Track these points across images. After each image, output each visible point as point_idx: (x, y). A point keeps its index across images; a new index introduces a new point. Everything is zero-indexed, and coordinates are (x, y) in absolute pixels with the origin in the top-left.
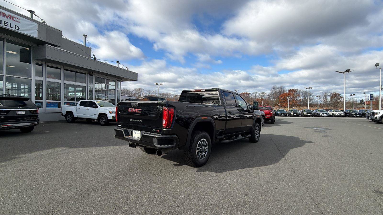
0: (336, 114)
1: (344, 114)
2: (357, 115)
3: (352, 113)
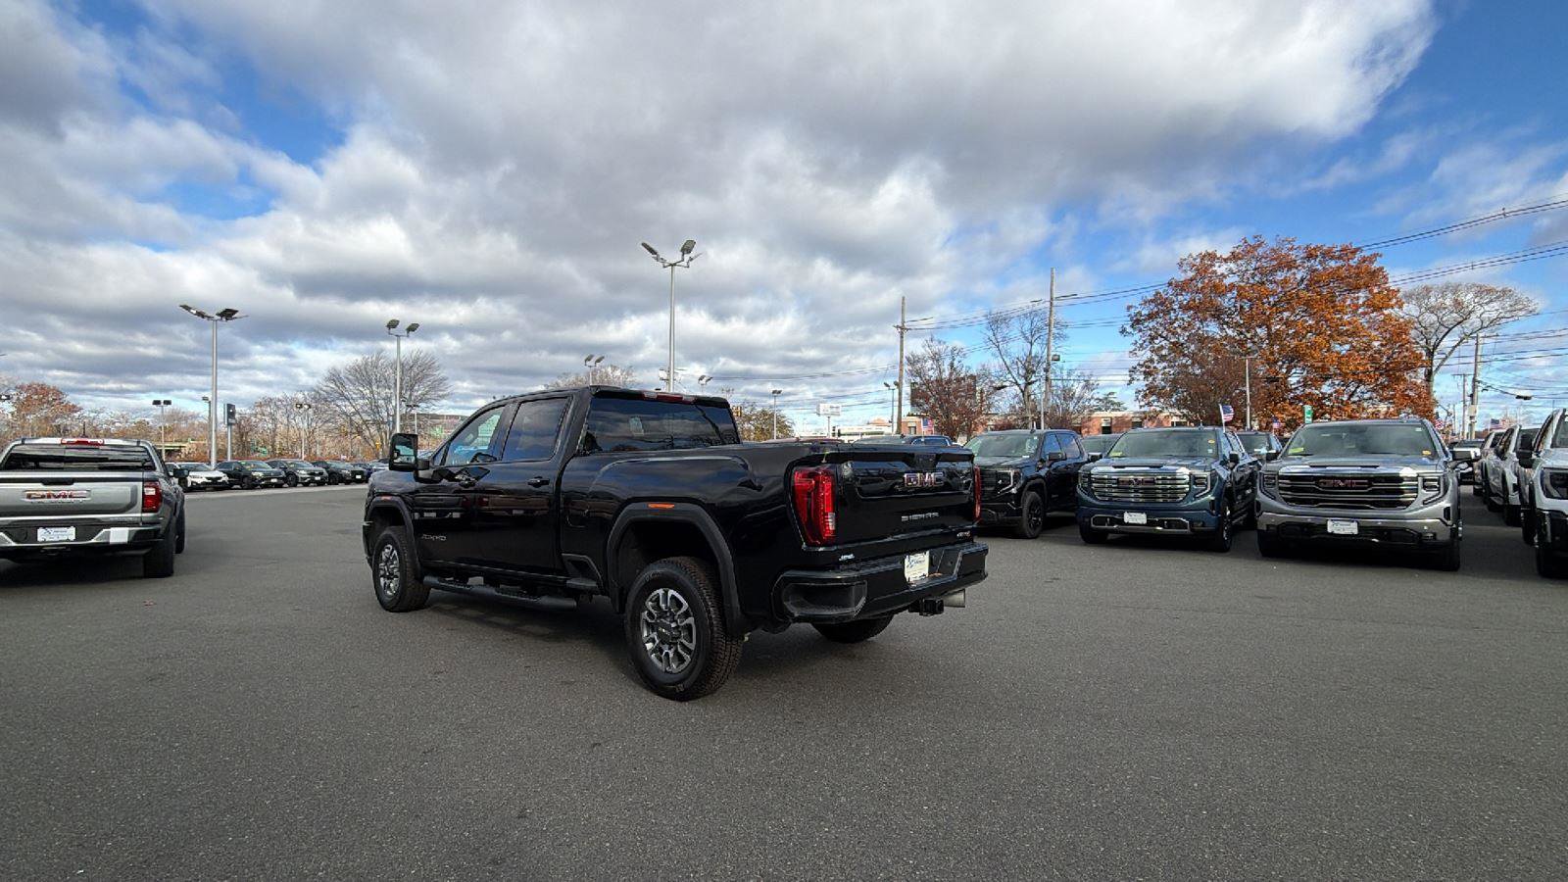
0: (199, 481)
1: (225, 478)
2: (270, 479)
3: (254, 474)
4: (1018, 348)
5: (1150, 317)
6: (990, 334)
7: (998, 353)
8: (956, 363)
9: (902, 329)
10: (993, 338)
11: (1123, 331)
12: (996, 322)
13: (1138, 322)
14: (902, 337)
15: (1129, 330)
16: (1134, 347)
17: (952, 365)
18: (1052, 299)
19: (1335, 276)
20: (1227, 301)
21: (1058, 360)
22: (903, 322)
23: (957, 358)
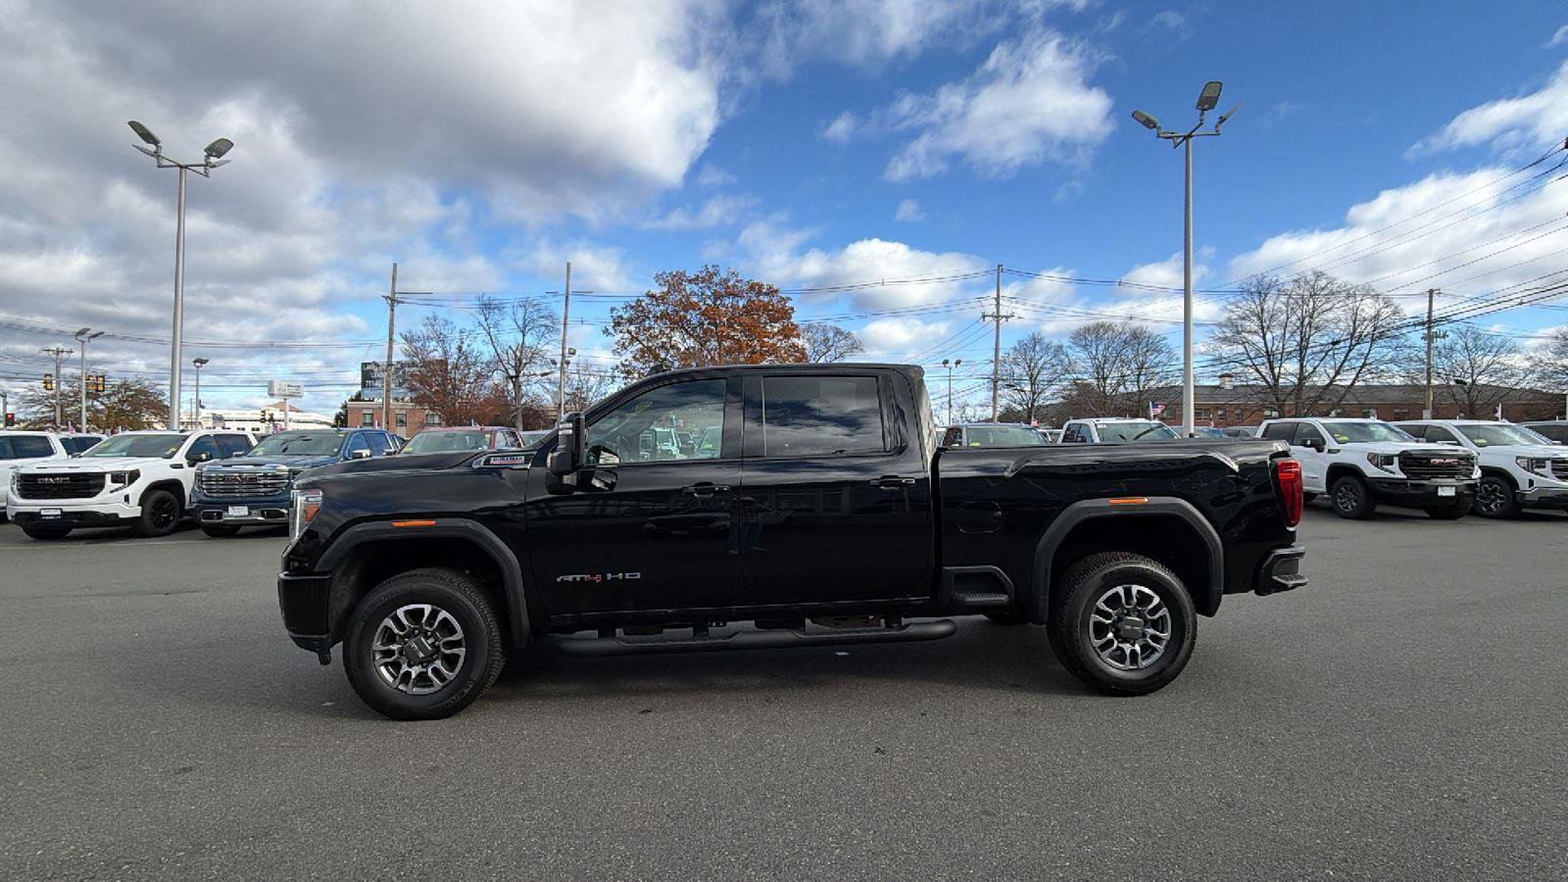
4: (510, 338)
5: (630, 321)
6: (482, 319)
7: (488, 339)
8: (465, 347)
9: (393, 301)
10: (485, 324)
11: (606, 331)
12: (488, 307)
13: (618, 324)
14: (392, 310)
15: (611, 330)
16: (616, 346)
17: (460, 348)
18: (567, 292)
19: (765, 307)
20: (693, 317)
21: (574, 354)
22: (394, 293)
23: (467, 342)
